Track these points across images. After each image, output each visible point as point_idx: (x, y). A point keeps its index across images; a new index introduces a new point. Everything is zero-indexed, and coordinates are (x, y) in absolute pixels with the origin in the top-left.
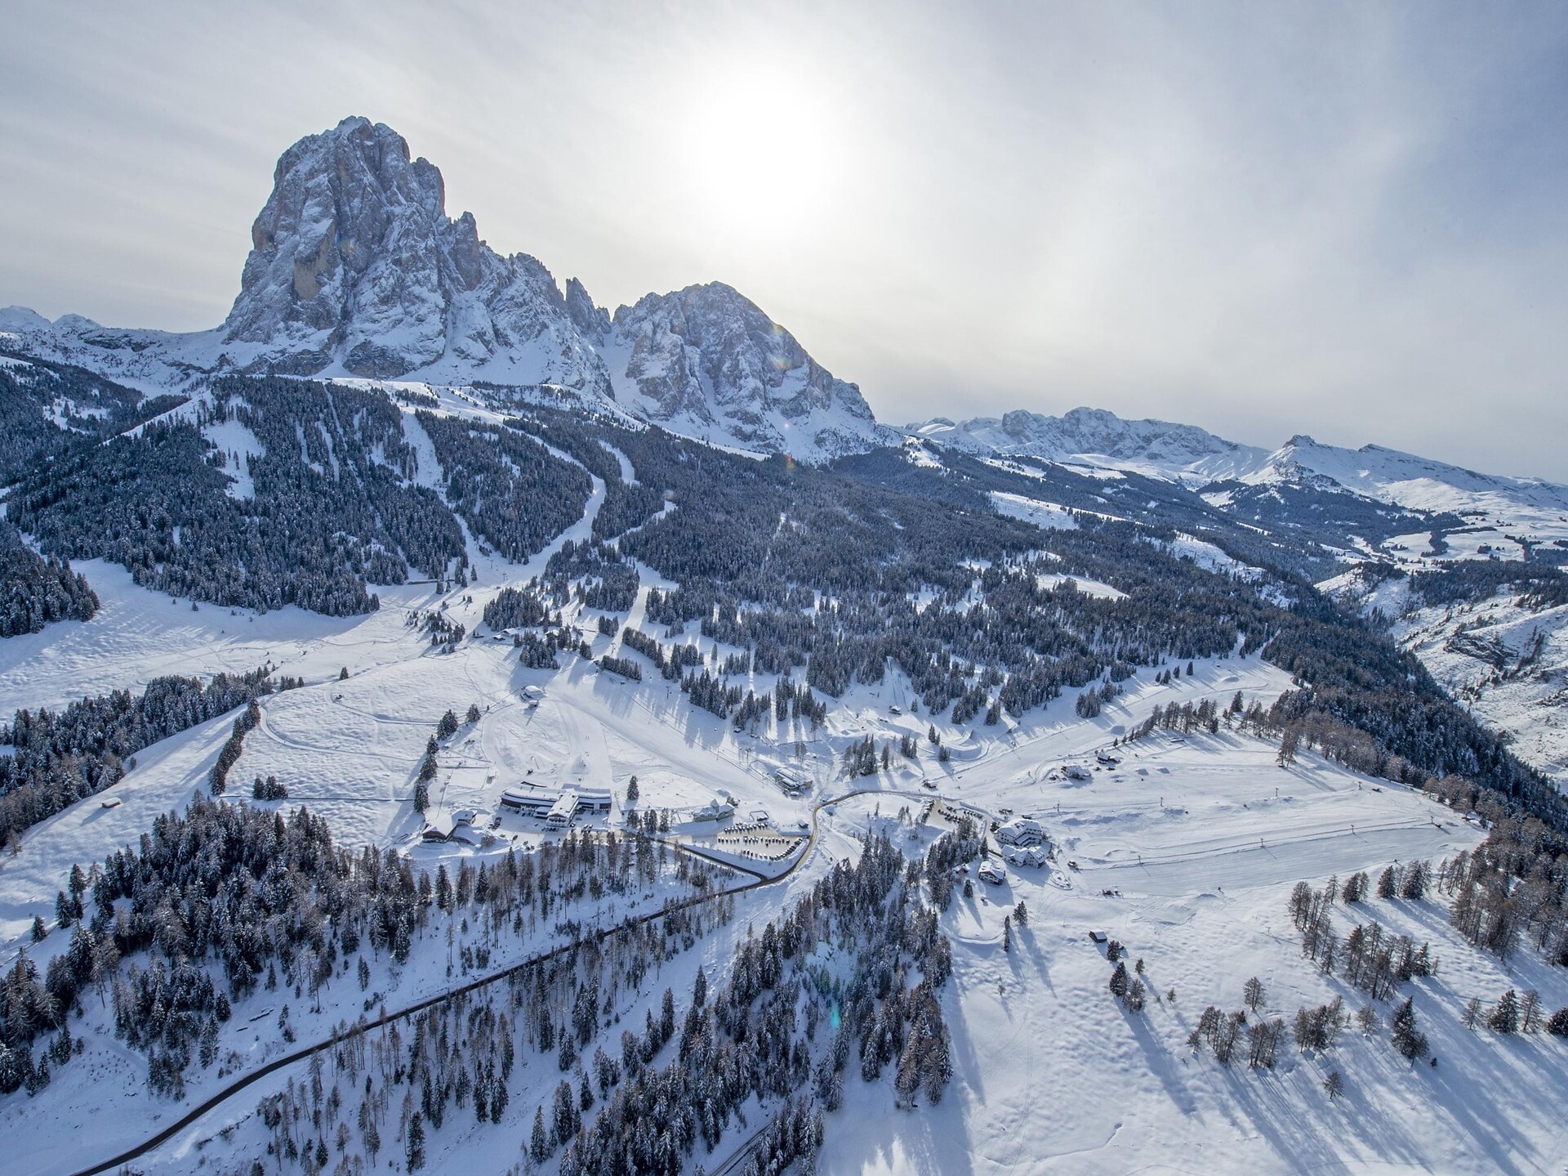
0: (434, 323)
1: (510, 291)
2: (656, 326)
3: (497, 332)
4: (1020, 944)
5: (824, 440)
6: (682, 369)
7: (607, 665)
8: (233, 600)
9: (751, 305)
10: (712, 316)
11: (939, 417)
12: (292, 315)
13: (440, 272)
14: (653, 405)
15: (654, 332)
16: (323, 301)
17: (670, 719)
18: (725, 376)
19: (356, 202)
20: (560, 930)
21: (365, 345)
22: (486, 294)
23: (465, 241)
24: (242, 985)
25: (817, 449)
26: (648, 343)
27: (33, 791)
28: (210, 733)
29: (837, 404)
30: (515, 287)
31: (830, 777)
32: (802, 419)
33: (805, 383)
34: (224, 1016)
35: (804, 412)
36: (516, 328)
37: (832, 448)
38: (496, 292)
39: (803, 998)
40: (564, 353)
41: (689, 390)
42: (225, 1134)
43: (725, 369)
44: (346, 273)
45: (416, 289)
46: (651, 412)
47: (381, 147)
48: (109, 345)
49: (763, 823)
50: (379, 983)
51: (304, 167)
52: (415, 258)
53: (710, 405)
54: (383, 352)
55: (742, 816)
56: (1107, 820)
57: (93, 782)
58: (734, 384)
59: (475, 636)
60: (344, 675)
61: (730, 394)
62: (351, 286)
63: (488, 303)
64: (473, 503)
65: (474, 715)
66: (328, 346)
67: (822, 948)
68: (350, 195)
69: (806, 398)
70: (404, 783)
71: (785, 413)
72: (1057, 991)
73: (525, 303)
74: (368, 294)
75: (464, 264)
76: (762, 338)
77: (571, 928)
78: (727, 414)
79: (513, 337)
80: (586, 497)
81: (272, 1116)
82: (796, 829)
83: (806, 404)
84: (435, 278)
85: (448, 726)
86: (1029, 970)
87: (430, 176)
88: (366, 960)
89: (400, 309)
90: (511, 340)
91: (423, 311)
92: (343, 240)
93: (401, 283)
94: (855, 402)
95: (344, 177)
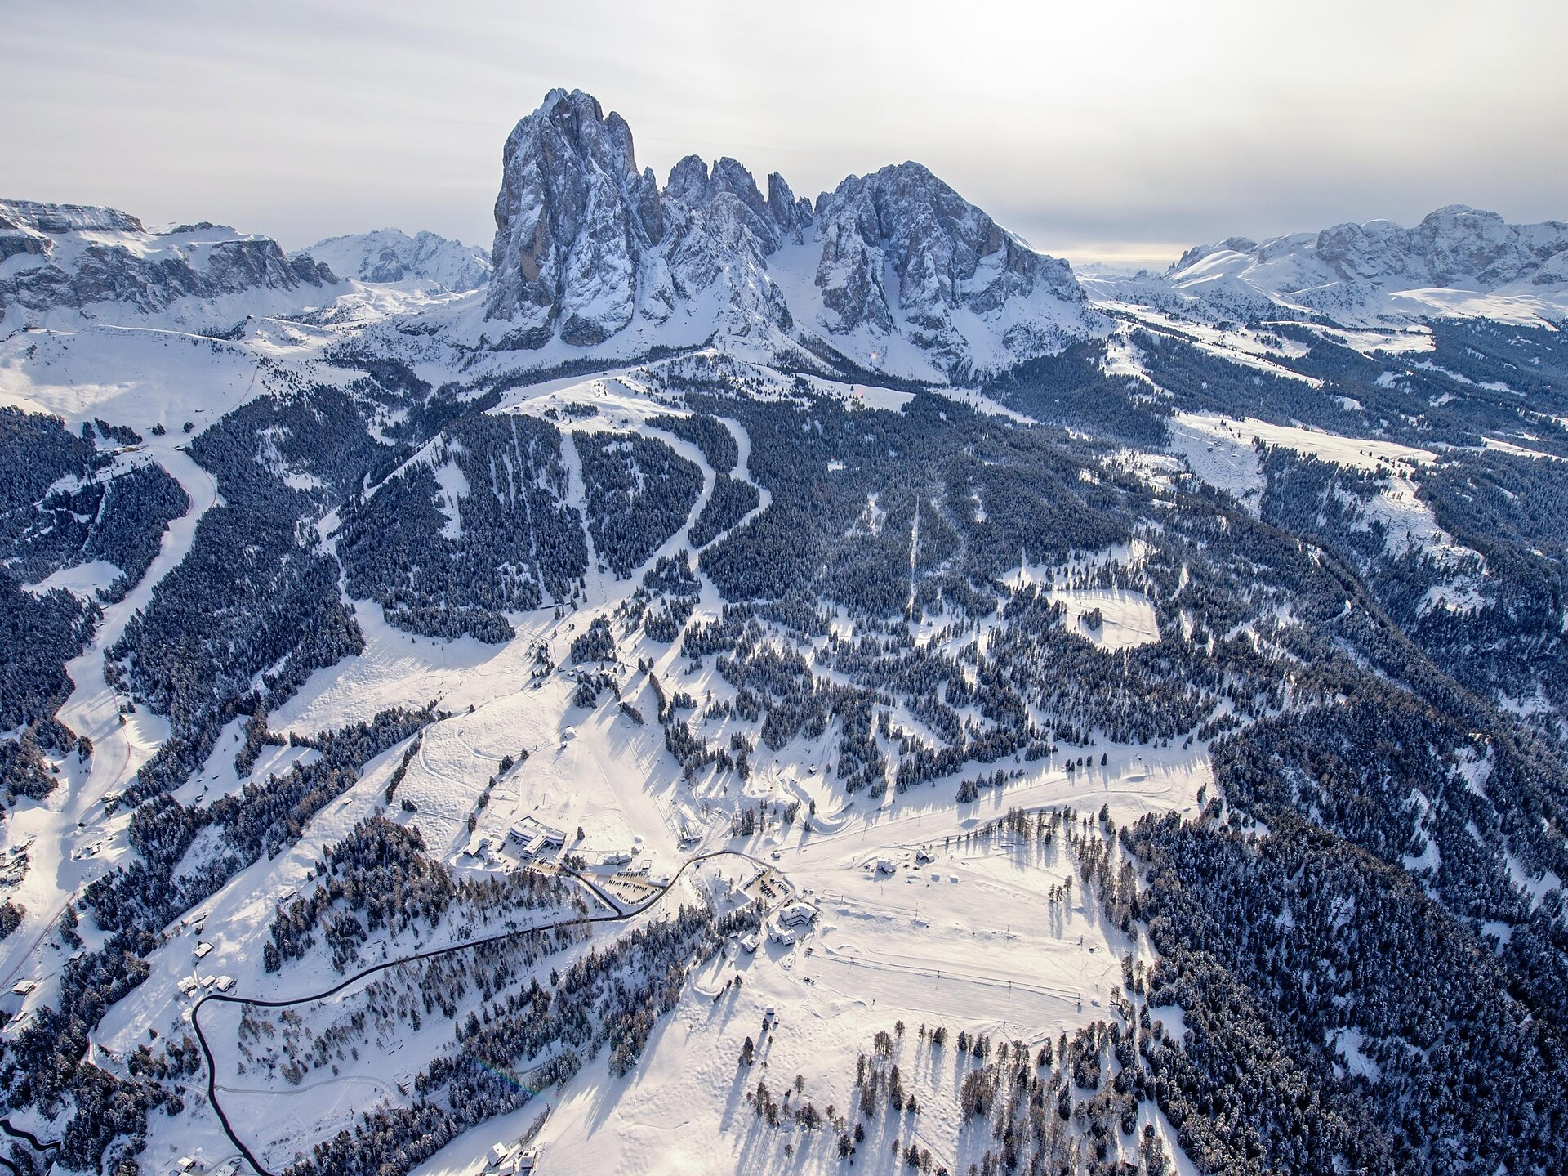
0: (624, 289)
1: (688, 241)
2: (841, 228)
3: (676, 286)
4: (726, 1001)
5: (1011, 340)
6: (863, 277)
7: (625, 708)
8: (434, 633)
9: (943, 187)
10: (904, 203)
11: (1236, 236)
12: (524, 296)
13: (628, 234)
14: (834, 318)
15: (839, 236)
16: (542, 282)
17: (644, 763)
18: (910, 275)
19: (561, 179)
20: (507, 925)
21: (575, 317)
22: (666, 248)
23: (647, 199)
24: (373, 926)
25: (1003, 351)
26: (832, 250)
27: (316, 794)
28: (398, 753)
29: (1040, 288)
30: (692, 234)
31: (716, 831)
32: (995, 312)
33: (1000, 270)
34: (364, 939)
35: (998, 304)
36: (693, 278)
37: (1021, 349)
38: (676, 244)
39: (605, 995)
40: (733, 300)
41: (870, 299)
42: (353, 996)
43: (910, 268)
44: (557, 248)
45: (609, 259)
46: (832, 326)
47: (577, 116)
48: (415, 332)
49: (644, 872)
50: (423, 937)
51: (520, 153)
52: (607, 228)
53: (894, 310)
54: (587, 323)
55: (634, 866)
56: (867, 917)
57: (342, 786)
58: (918, 284)
59: (560, 671)
60: (472, 709)
61: (914, 296)
62: (562, 261)
63: (669, 257)
64: (601, 521)
65: (525, 755)
66: (548, 322)
67: (627, 969)
68: (556, 173)
69: (1001, 288)
70: (469, 806)
71: (975, 309)
72: (723, 1037)
73: (701, 250)
74: (575, 271)
75: (648, 221)
76: (954, 224)
77: (512, 925)
78: (909, 320)
79: (690, 287)
80: (695, 499)
81: (371, 992)
82: (660, 881)
83: (999, 295)
84: (623, 244)
85: (506, 765)
86: (717, 1019)
87: (620, 131)
88: (421, 923)
89: (597, 280)
90: (689, 291)
91: (616, 279)
92: (554, 219)
93: (597, 255)
94: (1063, 282)
95: (550, 158)
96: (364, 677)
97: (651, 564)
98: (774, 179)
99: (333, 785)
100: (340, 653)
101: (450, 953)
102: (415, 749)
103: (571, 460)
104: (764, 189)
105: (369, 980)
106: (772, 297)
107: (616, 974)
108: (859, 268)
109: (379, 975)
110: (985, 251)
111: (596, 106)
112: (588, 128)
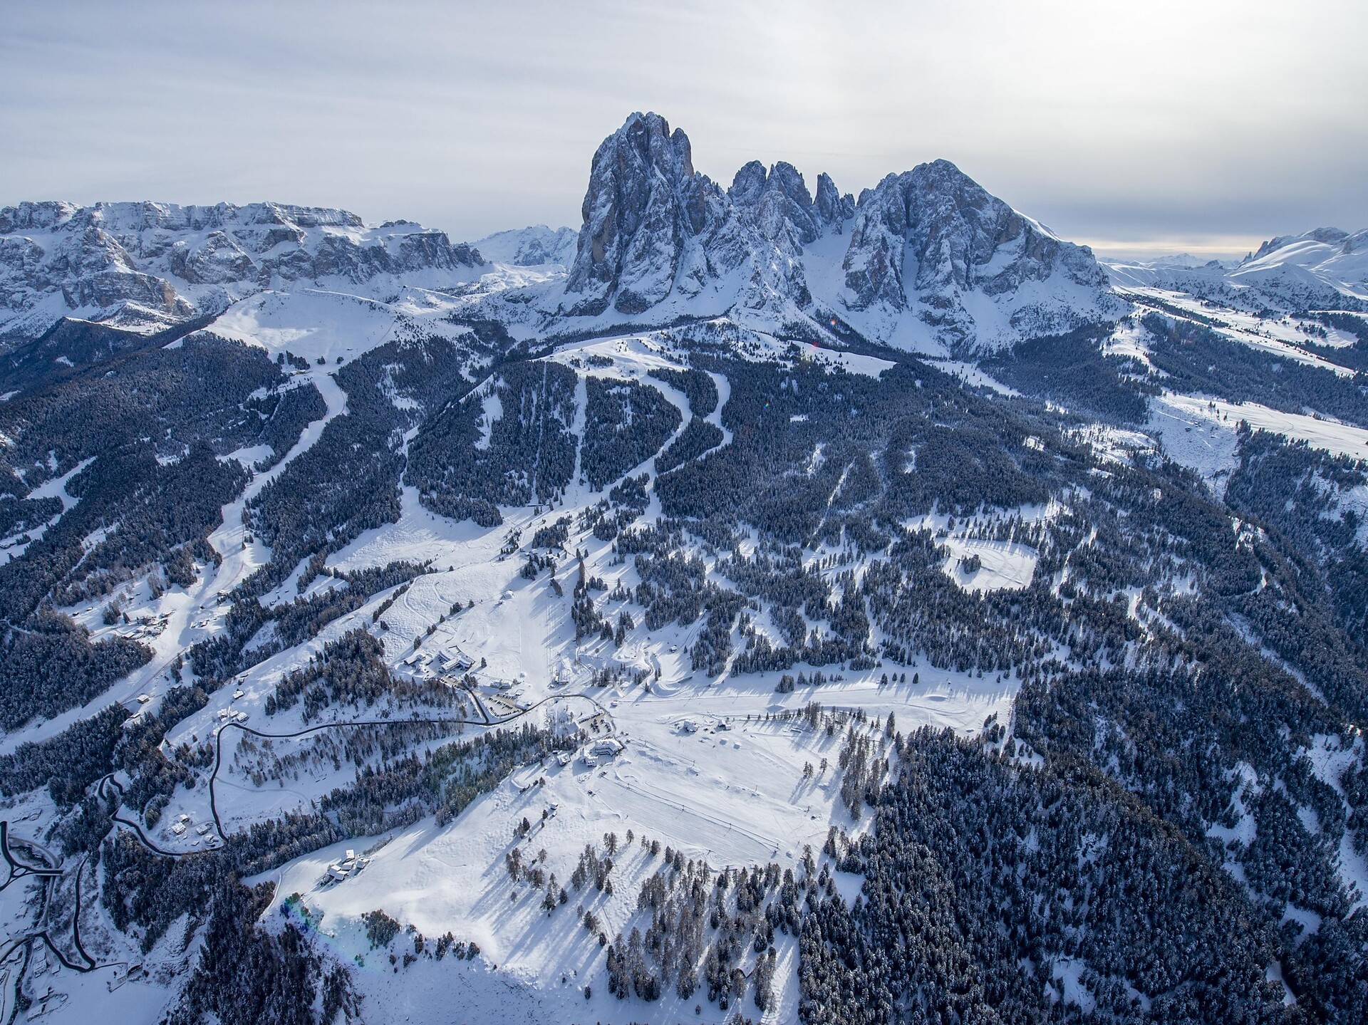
0: (667, 269)
1: (724, 231)
2: (868, 219)
3: (710, 268)
4: (528, 794)
5: (1018, 320)
6: (881, 262)
7: (554, 583)
8: (448, 515)
9: (968, 182)
10: (931, 197)
12: (592, 274)
13: (676, 225)
14: (852, 296)
15: (866, 226)
16: (605, 264)
17: (552, 624)
18: (928, 260)
19: (630, 183)
20: (412, 714)
21: (627, 290)
22: (705, 236)
23: (694, 197)
24: (334, 699)
25: (1009, 329)
26: (858, 238)
27: (333, 609)
28: (393, 591)
29: (1059, 273)
30: (728, 225)
31: (579, 679)
32: (1009, 294)
33: (1016, 256)
34: (327, 706)
35: (1010, 287)
36: (725, 261)
37: (1027, 328)
38: (714, 233)
39: (457, 774)
40: (753, 279)
41: (886, 281)
42: (308, 740)
43: (928, 253)
44: (621, 237)
45: (658, 245)
46: (850, 304)
47: (648, 133)
48: (515, 301)
49: (515, 697)
50: (361, 711)
51: (602, 164)
52: (659, 220)
53: (909, 291)
54: (635, 295)
55: (510, 693)
56: (657, 759)
57: (352, 607)
58: (933, 267)
59: (521, 551)
60: (451, 569)
61: (928, 279)
62: (623, 247)
63: (706, 244)
64: (591, 446)
65: (472, 605)
66: (607, 295)
67: (476, 759)
68: (626, 178)
69: (1016, 273)
70: (421, 632)
71: (988, 291)
72: (515, 817)
73: (734, 238)
74: (630, 255)
75: (694, 215)
76: (975, 214)
77: (416, 715)
78: (921, 300)
79: (720, 269)
80: (669, 436)
81: (318, 740)
82: (523, 705)
83: (1015, 279)
84: (670, 233)
85: (456, 609)
86: (517, 805)
87: (681, 144)
88: (362, 703)
89: (647, 262)
90: (719, 272)
91: (661, 260)
92: (621, 214)
93: (649, 242)
94: (1082, 267)
95: (623, 166)
96: (394, 539)
97: (619, 483)
98: (823, 180)
99: (345, 605)
100: (383, 521)
101: (372, 725)
102: (404, 590)
103: (581, 398)
105: (318, 732)
106: (793, 277)
107: (468, 761)
108: (879, 253)
109: (325, 730)
110: (1003, 238)
111: (664, 125)
112: (655, 142)
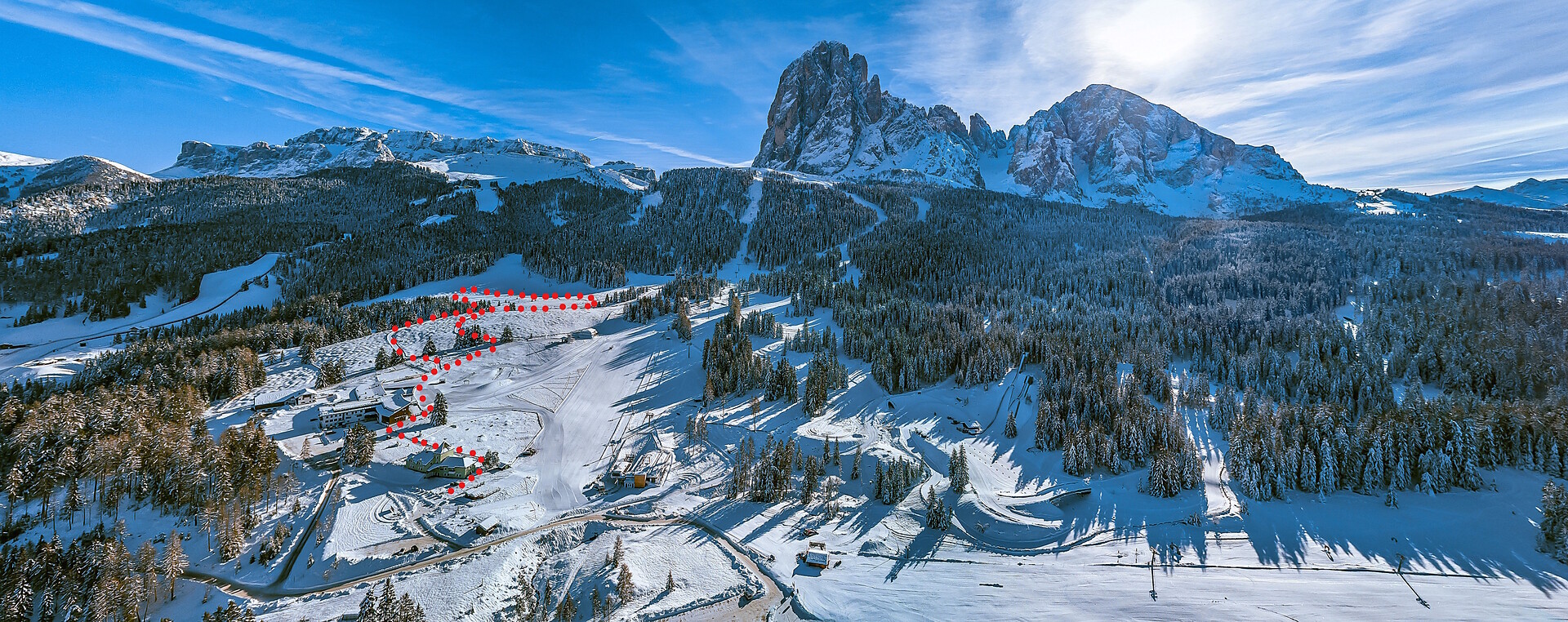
0: (845, 145)
3: (887, 146)
6: (1052, 157)
12: (772, 157)
13: (854, 115)
15: (1030, 134)
16: (786, 147)
18: (1098, 158)
19: (813, 86)
22: (883, 123)
23: (872, 94)
25: (1210, 212)
26: (1024, 143)
30: (904, 114)
33: (1195, 152)
35: (1194, 179)
36: (900, 141)
37: (1232, 211)
38: (890, 121)
41: (1060, 173)
43: (1098, 151)
44: (802, 128)
45: (837, 128)
47: (831, 54)
51: (789, 77)
52: (838, 110)
58: (1108, 163)
61: (1104, 173)
62: (804, 132)
63: (883, 129)
68: (810, 83)
69: (1197, 167)
73: (909, 124)
74: (810, 139)
75: (871, 107)
76: (1140, 119)
78: (1100, 190)
79: (896, 147)
83: (1197, 172)
84: (849, 119)
87: (859, 62)
89: (826, 141)
90: (896, 150)
91: (840, 139)
92: (803, 110)
93: (829, 126)
94: (1269, 163)
95: (807, 74)
98: (976, 119)
103: (755, 194)
104: (966, 122)
106: (967, 162)
108: (1049, 150)
110: (1175, 139)
111: (844, 50)
112: (837, 59)
